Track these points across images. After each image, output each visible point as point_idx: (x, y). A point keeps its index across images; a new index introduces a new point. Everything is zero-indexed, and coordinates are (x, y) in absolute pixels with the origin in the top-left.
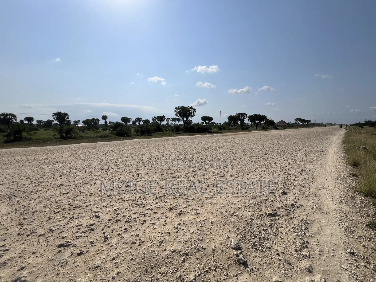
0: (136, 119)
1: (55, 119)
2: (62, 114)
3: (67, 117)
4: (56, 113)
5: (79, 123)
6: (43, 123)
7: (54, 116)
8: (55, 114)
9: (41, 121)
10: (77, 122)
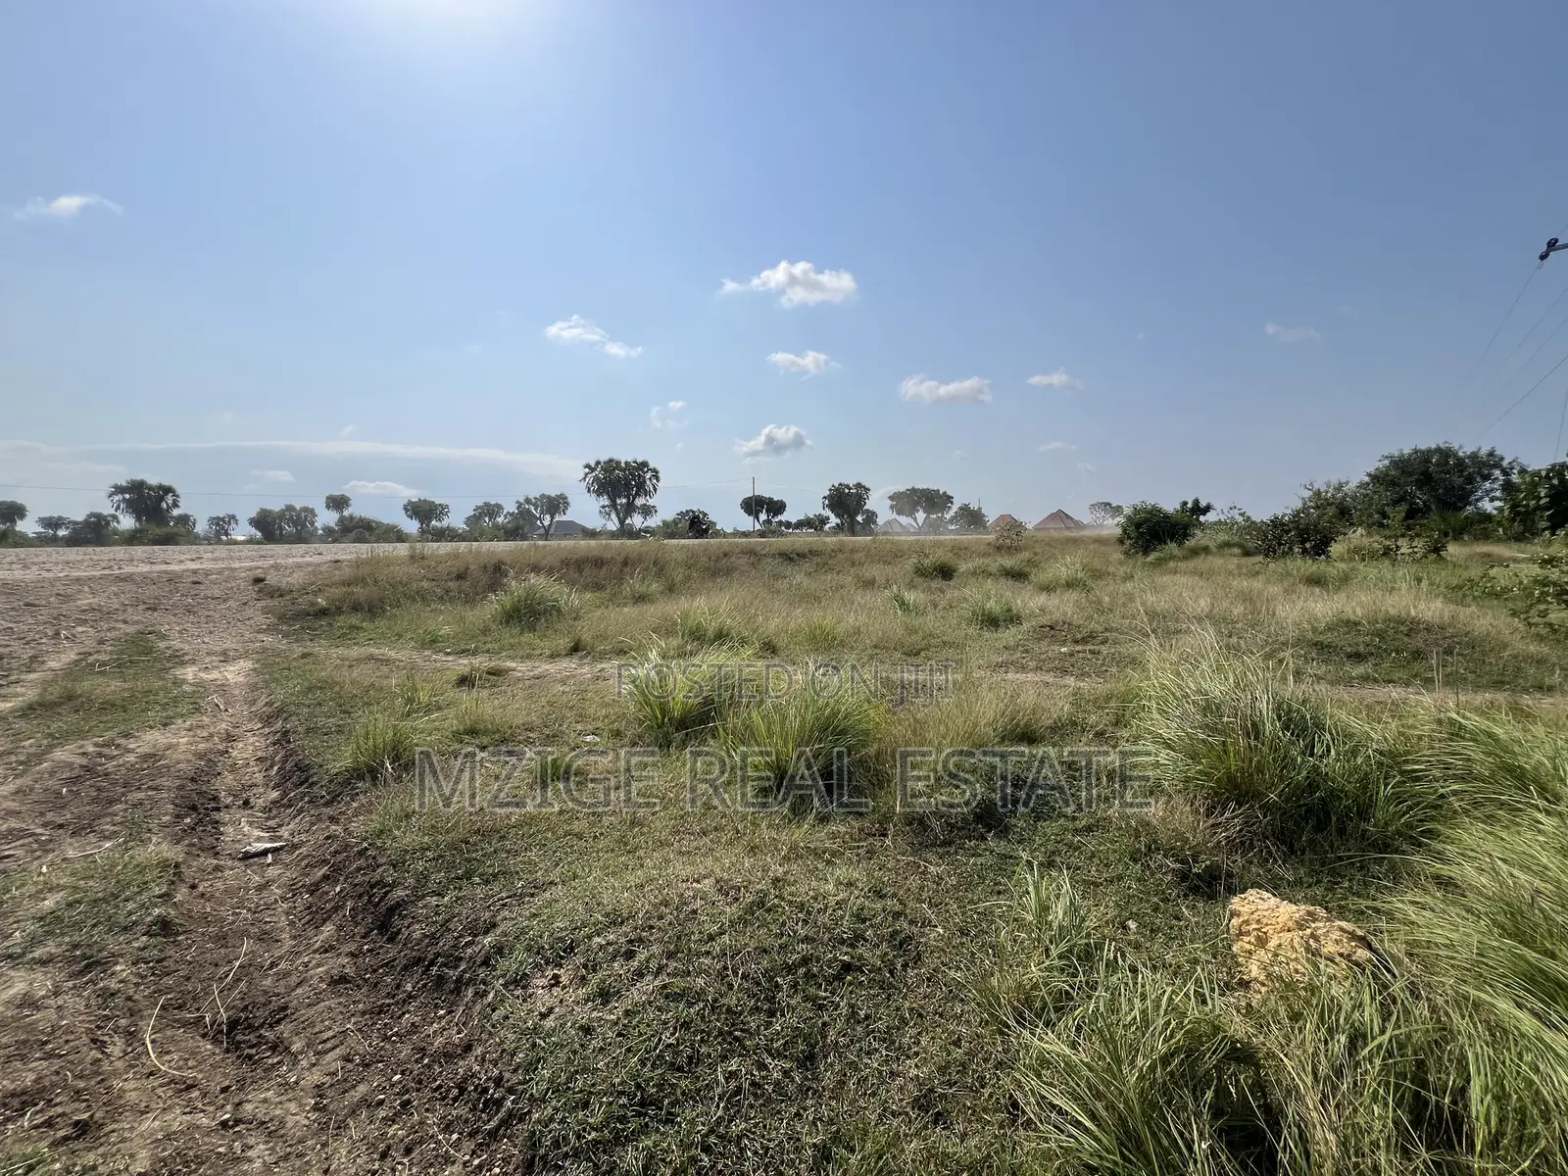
0: (478, 508)
1: (118, 508)
2: (151, 488)
3: (170, 499)
4: (124, 484)
5: (233, 525)
6: (67, 528)
7: (116, 498)
8: (119, 489)
9: (60, 518)
10: (224, 522)
